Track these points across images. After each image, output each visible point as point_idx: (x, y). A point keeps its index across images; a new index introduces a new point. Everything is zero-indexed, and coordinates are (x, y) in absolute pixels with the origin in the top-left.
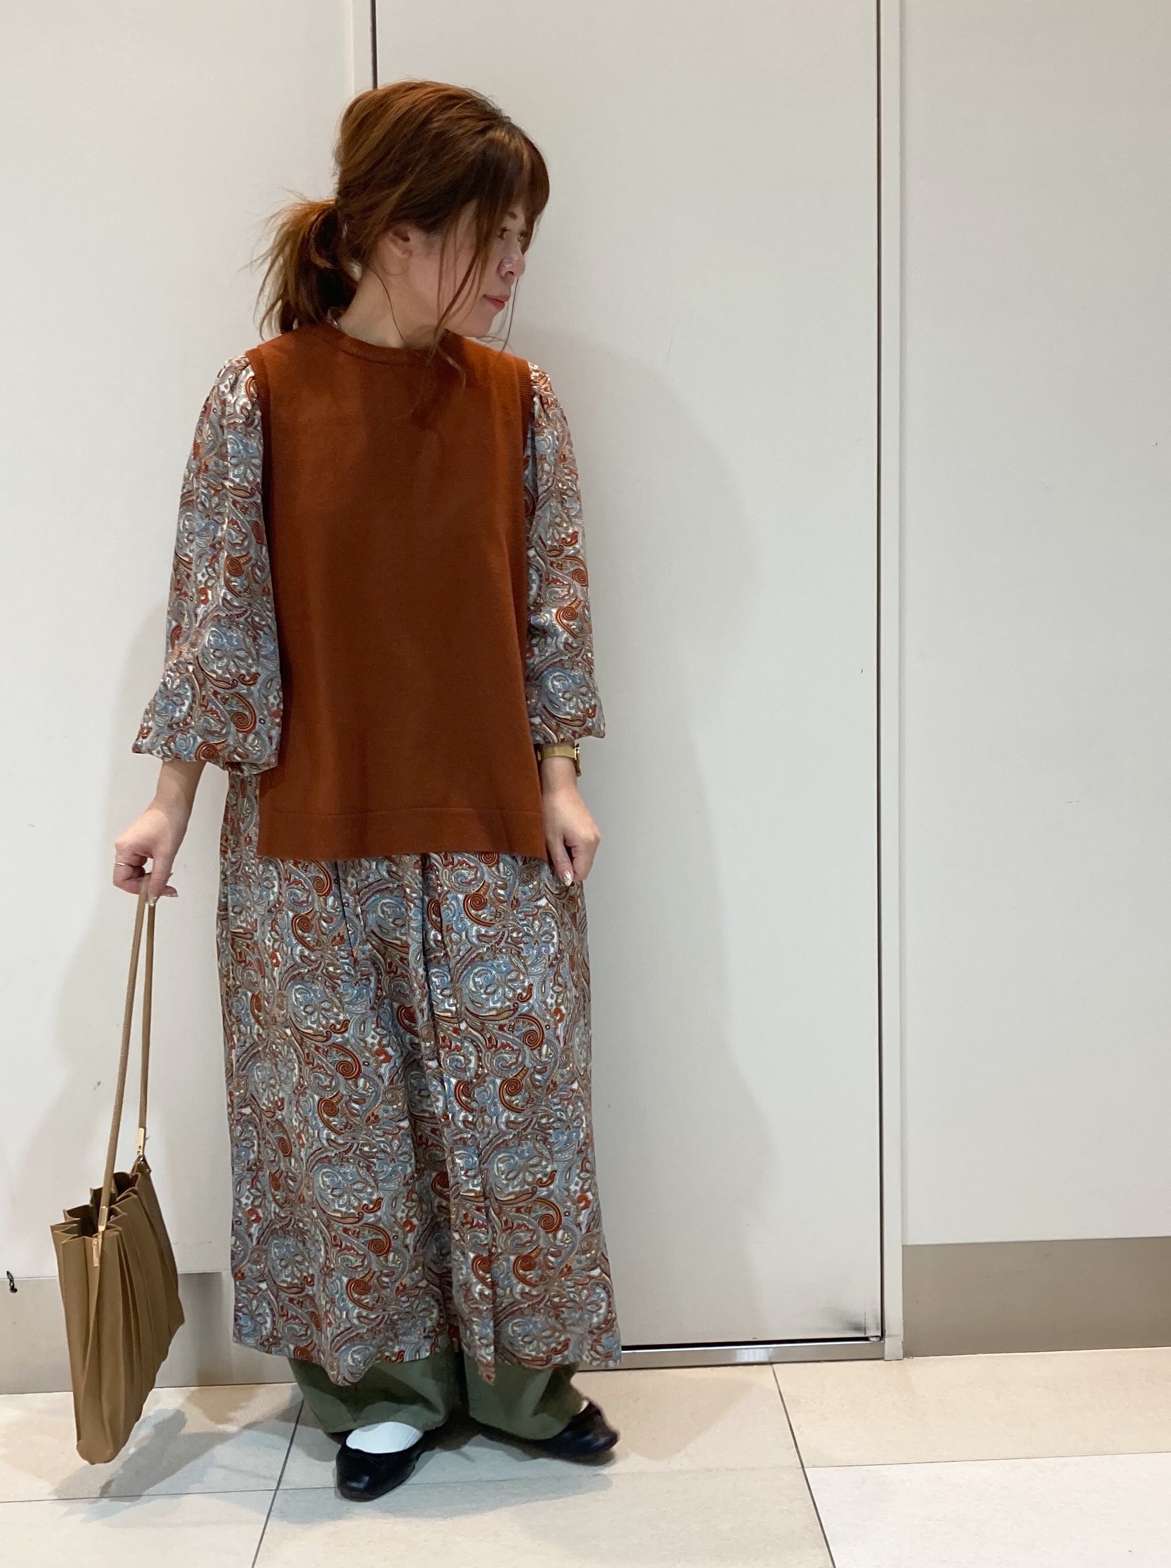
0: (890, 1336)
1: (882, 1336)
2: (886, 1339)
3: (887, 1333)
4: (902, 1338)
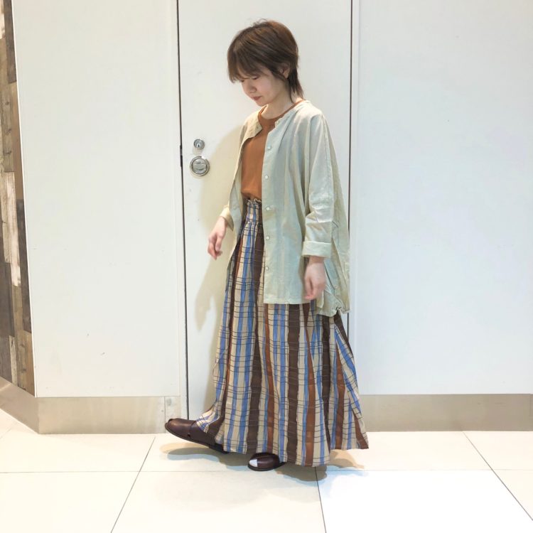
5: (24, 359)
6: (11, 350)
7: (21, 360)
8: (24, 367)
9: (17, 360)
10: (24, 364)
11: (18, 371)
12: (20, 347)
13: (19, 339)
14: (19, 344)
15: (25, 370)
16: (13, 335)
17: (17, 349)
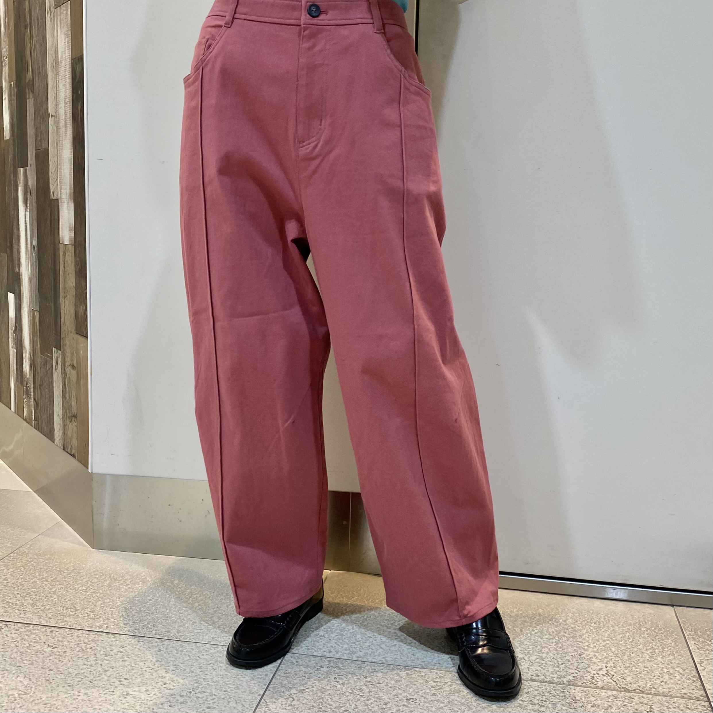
5: (74, 394)
6: (55, 376)
7: (70, 397)
8: (74, 410)
9: (64, 396)
10: (74, 404)
11: (64, 419)
12: (69, 370)
13: (68, 354)
14: (68, 364)
15: (75, 416)
16: (59, 348)
17: (64, 373)
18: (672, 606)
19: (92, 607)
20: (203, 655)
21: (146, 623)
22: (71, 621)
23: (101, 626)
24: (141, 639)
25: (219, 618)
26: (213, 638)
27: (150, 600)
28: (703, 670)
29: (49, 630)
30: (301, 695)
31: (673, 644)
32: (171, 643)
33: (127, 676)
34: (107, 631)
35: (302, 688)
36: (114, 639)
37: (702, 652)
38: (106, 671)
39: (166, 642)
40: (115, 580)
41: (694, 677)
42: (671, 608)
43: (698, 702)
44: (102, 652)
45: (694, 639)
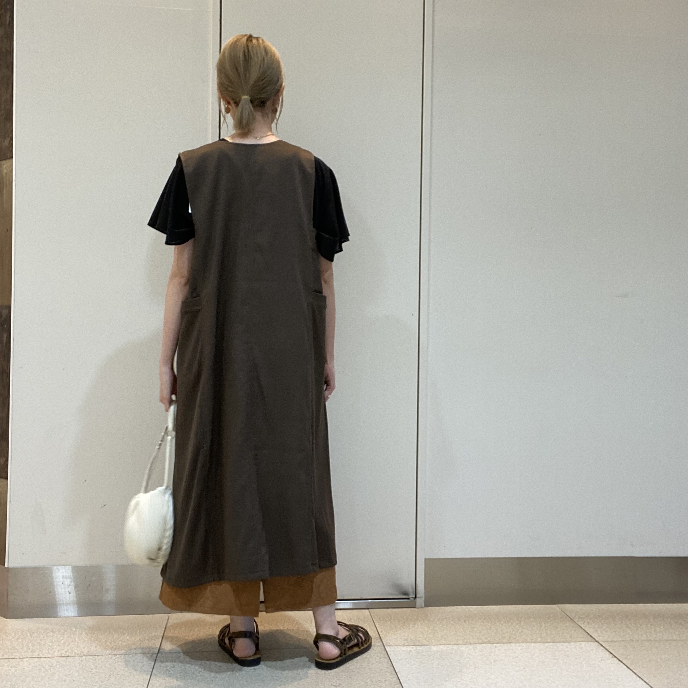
0: (418, 597)
1: (415, 598)
2: (417, 599)
3: (418, 596)
4: (423, 599)
18: (368, 609)
19: (27, 647)
20: (109, 660)
21: (66, 650)
22: (17, 655)
23: (38, 655)
24: (68, 658)
25: (110, 643)
26: (111, 652)
27: (62, 640)
28: (383, 634)
29: (6, 661)
30: (173, 669)
31: (368, 625)
32: (87, 657)
33: (69, 673)
34: (44, 656)
35: (173, 666)
36: (51, 660)
37: (382, 627)
38: (55, 673)
39: (84, 657)
40: (33, 633)
41: (378, 637)
42: (367, 611)
43: (378, 647)
44: (47, 666)
45: (378, 622)
